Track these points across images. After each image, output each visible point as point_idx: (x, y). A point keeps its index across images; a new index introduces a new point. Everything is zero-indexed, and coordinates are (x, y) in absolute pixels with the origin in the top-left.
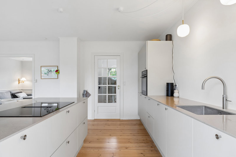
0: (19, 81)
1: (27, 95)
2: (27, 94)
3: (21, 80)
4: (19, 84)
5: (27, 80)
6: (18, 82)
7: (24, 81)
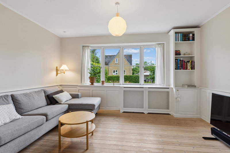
0: (57, 70)
1: (71, 97)
2: (71, 95)
3: (60, 69)
4: (57, 75)
5: (70, 70)
6: (55, 73)
7: (66, 70)
